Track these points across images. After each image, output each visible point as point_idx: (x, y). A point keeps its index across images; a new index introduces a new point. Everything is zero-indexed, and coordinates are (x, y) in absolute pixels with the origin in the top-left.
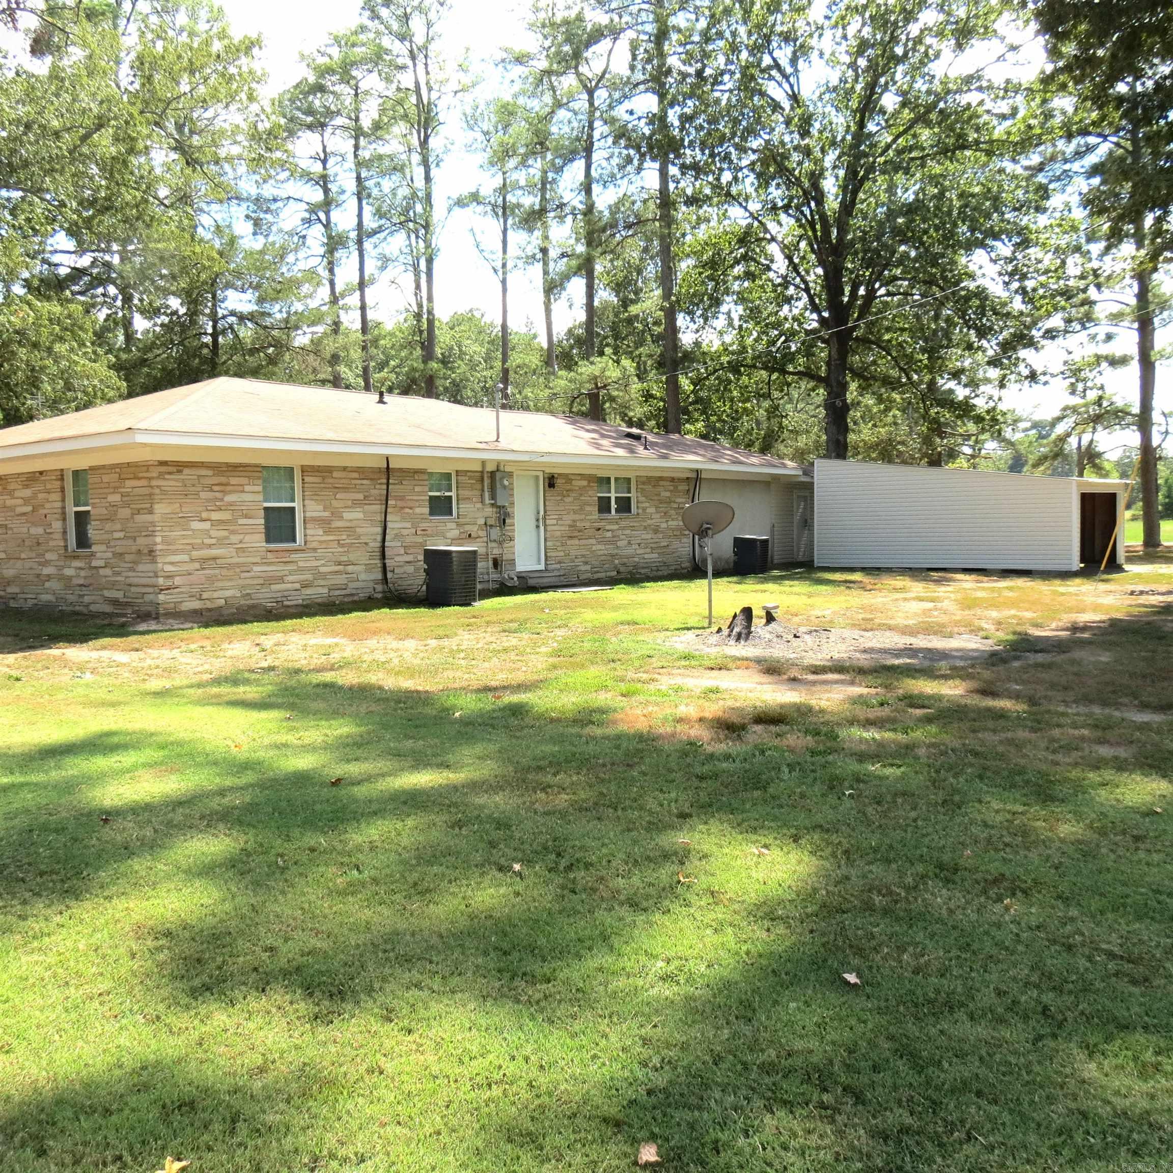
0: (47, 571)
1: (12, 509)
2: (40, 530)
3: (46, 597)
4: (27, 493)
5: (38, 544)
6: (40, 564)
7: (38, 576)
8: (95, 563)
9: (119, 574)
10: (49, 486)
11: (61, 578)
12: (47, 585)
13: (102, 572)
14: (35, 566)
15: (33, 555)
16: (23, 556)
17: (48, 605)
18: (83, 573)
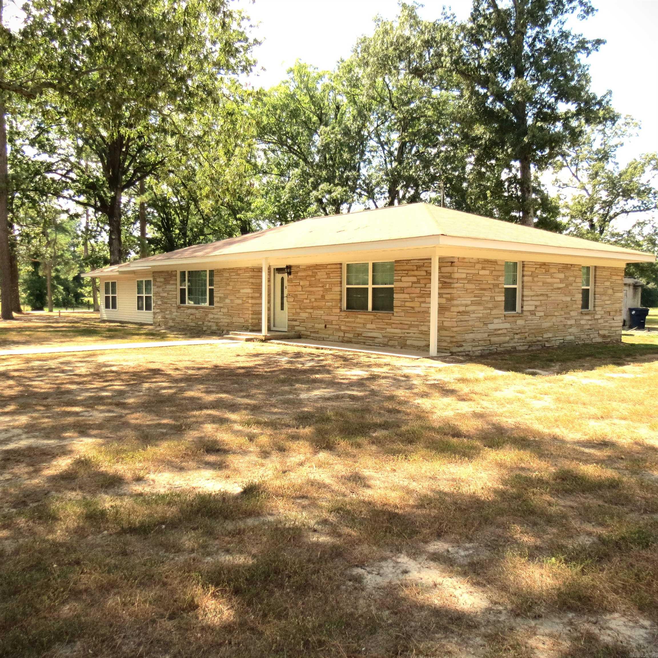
0: (569, 322)
1: (551, 284)
2: (568, 299)
3: (569, 338)
4: (562, 276)
5: (567, 307)
6: (565, 318)
7: (565, 325)
8: (597, 317)
9: (607, 322)
10: (576, 273)
11: (579, 326)
12: (570, 330)
13: (600, 321)
14: (563, 319)
15: (563, 313)
16: (556, 314)
17: (570, 342)
18: (590, 322)
